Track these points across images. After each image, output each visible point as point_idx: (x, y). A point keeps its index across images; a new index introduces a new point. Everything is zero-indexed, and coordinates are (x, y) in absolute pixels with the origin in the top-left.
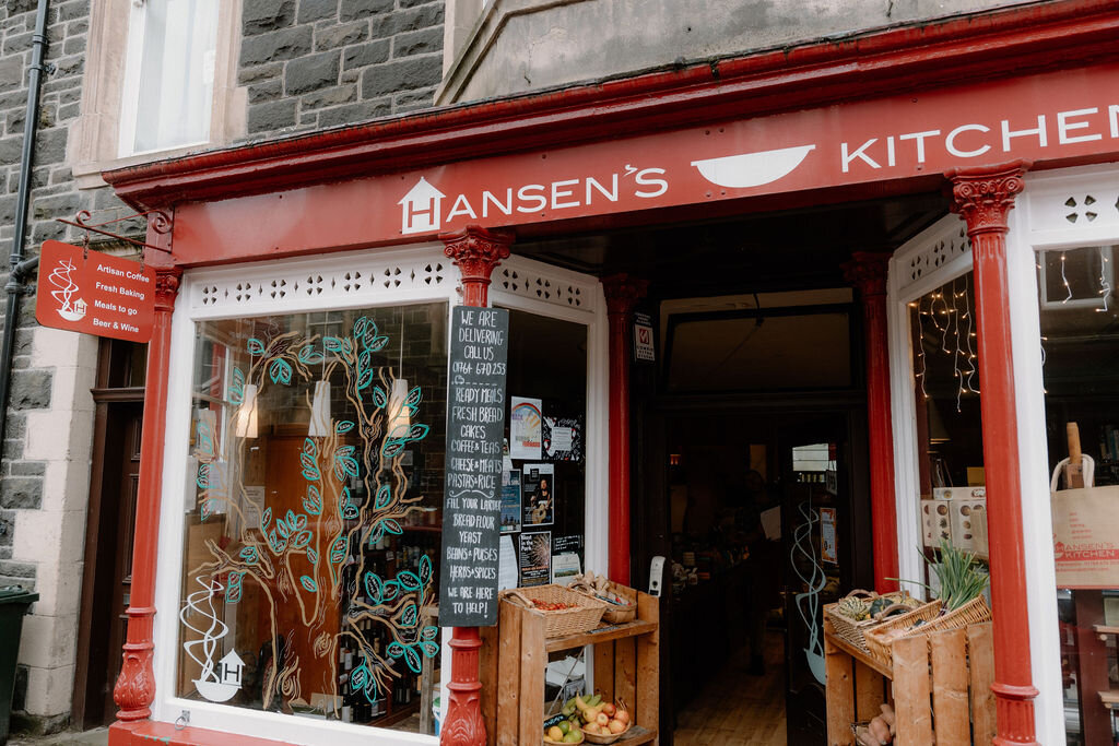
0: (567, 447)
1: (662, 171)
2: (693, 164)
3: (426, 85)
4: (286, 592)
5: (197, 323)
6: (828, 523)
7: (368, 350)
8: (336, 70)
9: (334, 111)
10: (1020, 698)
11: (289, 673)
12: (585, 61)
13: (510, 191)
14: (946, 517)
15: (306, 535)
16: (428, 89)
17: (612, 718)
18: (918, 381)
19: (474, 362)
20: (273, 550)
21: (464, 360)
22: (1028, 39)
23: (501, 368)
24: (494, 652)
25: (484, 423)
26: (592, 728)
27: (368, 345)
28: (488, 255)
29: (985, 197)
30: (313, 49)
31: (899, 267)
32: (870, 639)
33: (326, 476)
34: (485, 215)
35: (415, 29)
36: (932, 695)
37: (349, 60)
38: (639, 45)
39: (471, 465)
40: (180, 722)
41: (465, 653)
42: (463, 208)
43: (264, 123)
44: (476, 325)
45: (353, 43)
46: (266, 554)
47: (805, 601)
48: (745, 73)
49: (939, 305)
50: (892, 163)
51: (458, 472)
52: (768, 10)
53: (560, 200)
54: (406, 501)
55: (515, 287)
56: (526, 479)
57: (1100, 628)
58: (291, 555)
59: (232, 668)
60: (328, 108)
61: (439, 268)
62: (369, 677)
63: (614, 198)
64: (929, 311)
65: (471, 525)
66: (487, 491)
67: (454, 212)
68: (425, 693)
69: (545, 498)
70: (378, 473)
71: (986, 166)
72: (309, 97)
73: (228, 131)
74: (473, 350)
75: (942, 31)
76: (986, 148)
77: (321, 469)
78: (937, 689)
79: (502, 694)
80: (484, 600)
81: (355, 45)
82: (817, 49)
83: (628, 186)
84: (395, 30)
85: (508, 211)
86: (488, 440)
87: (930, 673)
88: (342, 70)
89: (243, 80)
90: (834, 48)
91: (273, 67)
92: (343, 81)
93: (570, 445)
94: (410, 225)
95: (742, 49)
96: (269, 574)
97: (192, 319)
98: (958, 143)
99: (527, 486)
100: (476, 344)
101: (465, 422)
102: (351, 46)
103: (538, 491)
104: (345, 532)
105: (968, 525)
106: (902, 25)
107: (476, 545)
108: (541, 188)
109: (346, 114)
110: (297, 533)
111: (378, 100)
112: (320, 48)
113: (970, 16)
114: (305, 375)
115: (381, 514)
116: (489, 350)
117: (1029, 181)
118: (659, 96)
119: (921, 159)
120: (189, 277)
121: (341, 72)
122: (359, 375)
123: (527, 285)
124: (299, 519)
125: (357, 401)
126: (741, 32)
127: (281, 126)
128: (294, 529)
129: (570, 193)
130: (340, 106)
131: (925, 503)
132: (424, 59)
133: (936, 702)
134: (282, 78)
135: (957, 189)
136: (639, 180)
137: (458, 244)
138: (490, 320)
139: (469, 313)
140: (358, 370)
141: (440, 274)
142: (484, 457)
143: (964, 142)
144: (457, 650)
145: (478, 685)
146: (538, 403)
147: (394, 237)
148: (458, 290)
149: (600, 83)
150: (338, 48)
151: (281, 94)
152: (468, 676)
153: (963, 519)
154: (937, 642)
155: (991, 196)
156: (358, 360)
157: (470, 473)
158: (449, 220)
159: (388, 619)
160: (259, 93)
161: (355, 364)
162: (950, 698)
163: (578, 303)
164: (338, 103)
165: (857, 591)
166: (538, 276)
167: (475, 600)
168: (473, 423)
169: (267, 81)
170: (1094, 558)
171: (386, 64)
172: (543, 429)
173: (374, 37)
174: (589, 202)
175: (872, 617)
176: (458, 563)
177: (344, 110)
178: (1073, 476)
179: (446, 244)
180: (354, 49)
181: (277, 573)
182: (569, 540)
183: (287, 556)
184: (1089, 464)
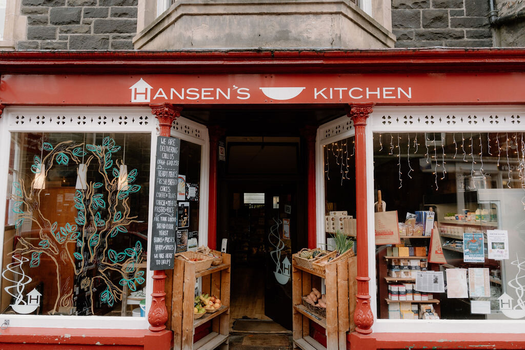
0: (194, 195)
1: (248, 90)
2: (260, 88)
3: (127, 32)
4: (65, 260)
5: (13, 133)
6: (286, 224)
7: (110, 152)
8: (79, 17)
9: (78, 36)
10: (365, 281)
11: (67, 296)
12: (217, 40)
13: (183, 89)
14: (334, 222)
15: (77, 234)
16: (129, 34)
17: (214, 303)
18: (325, 174)
19: (166, 160)
20: (59, 242)
21: (162, 159)
22: (377, 62)
23: (177, 163)
24: (171, 280)
25: (170, 186)
26: (208, 307)
27: (110, 150)
28: (172, 115)
29: (361, 113)
30: (66, 4)
31: (321, 132)
32: (315, 265)
33: (88, 207)
34: (172, 98)
35: (121, 6)
36: (337, 282)
37: (86, 13)
38: (239, 38)
39: (164, 203)
40: (4, 326)
41: (160, 281)
42: (161, 94)
43: (37, 36)
44: (167, 144)
45: (89, 6)
46: (54, 244)
47: (275, 254)
48: (284, 58)
49: (335, 147)
50: (331, 97)
51: (159, 206)
52: (290, 34)
53: (205, 96)
54: (129, 218)
55: (177, 129)
56: (180, 208)
57: (386, 257)
58: (68, 243)
59: (34, 297)
60: (75, 34)
61: (146, 118)
62: (110, 295)
63: (228, 98)
64: (331, 149)
65: (164, 228)
66: (170, 214)
67: (157, 95)
68: (124, 301)
69: (186, 216)
70: (115, 206)
71: (362, 103)
72: (64, 27)
73: (15, 36)
74: (166, 155)
75: (352, 54)
76: (361, 96)
77: (85, 204)
78: (339, 280)
79: (175, 297)
80: (169, 259)
81: (89, 7)
82: (311, 53)
83: (234, 93)
84: (112, 4)
85: (182, 98)
86: (171, 192)
87: (337, 275)
88: (82, 17)
89: (24, 12)
90: (316, 54)
91: (42, 9)
92: (83, 23)
93: (194, 194)
94: (135, 99)
95: (283, 48)
96: (56, 252)
97: (9, 131)
98: (353, 93)
99: (180, 211)
100: (167, 152)
101: (162, 185)
102: (87, 7)
103: (184, 213)
104: (98, 232)
105: (342, 224)
106: (339, 50)
107: (166, 236)
108: (197, 90)
109: (84, 39)
110: (71, 233)
111: (102, 35)
112: (70, 4)
113: (361, 51)
114: (76, 161)
115: (117, 224)
116: (172, 155)
117: (375, 109)
118: (250, 61)
119: (341, 97)
120: (7, 110)
121: (82, 19)
122: (106, 163)
123: (182, 128)
124: (73, 227)
125: (104, 174)
126: (279, 40)
127: (47, 39)
128: (70, 231)
129: (209, 94)
130: (81, 34)
131: (327, 217)
132: (126, 20)
133: (339, 285)
134: (48, 15)
135: (352, 110)
136: (238, 92)
137: (159, 109)
138: (173, 142)
139: (164, 139)
140: (105, 160)
141: (147, 121)
142: (170, 199)
143: (354, 93)
144: (156, 280)
145: (165, 294)
146: (184, 177)
147: (128, 103)
148: (157, 129)
149: (227, 52)
150: (80, 7)
151: (47, 23)
152: (161, 290)
153: (340, 222)
154: (339, 264)
155: (362, 113)
156: (105, 156)
157: (164, 206)
158: (154, 98)
159: (120, 270)
160: (34, 20)
161: (103, 157)
162: (342, 283)
163: (199, 136)
164: (80, 33)
165: (304, 249)
166: (186, 124)
167: (165, 259)
168: (165, 186)
169: (39, 15)
170: (386, 234)
171: (106, 19)
172: (186, 188)
173: (100, 5)
174: (218, 98)
175: (314, 257)
176: (159, 244)
177: (84, 37)
178: (380, 208)
179: (153, 108)
180: (89, 9)
181: (60, 252)
182: (194, 233)
183: (66, 243)
184: (384, 204)
